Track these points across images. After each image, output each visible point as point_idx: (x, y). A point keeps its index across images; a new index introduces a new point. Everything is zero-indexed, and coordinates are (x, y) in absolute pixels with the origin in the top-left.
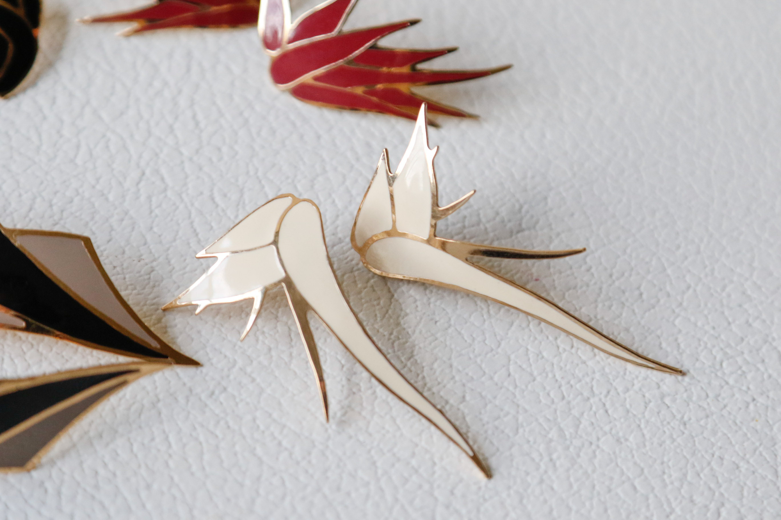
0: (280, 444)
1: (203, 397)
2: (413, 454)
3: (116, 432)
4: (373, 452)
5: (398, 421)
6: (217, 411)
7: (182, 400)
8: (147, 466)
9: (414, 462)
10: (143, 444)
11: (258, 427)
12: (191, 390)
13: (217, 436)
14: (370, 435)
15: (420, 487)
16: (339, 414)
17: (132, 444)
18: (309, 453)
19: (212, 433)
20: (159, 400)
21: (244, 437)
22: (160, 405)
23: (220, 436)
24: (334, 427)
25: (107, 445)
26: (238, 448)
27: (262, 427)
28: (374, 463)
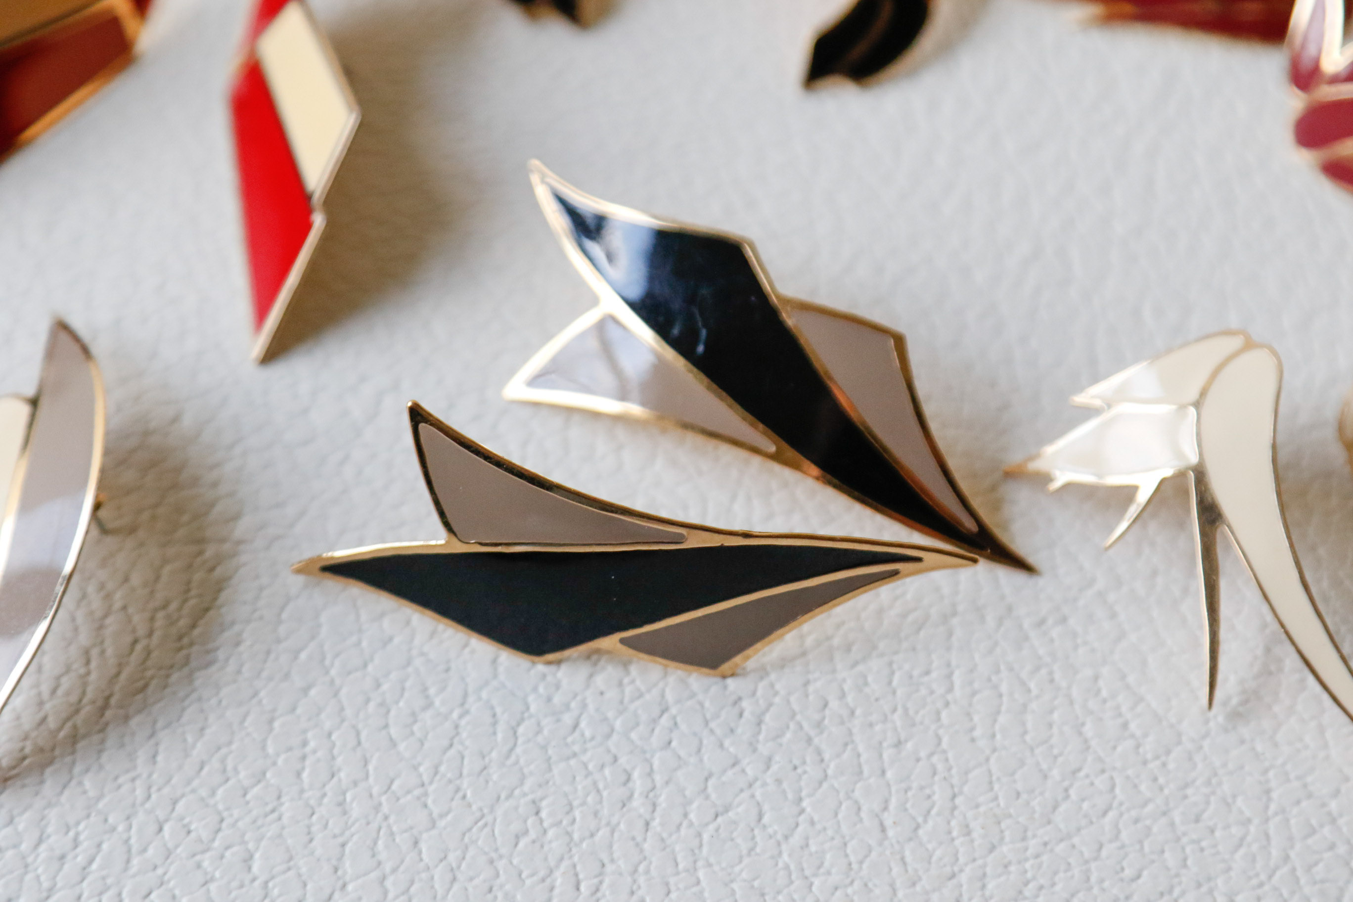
0: (1125, 726)
1: (1026, 624)
2: (1336, 793)
3: (875, 647)
4: (1271, 774)
5: (1329, 734)
6: (1041, 652)
7: (991, 621)
8: (906, 710)
9: (1333, 805)
10: (911, 677)
11: (1099, 691)
12: (1010, 609)
13: (1029, 691)
14: (1276, 745)
15: (1332, 847)
16: (1235, 701)
17: (893, 673)
18: (1168, 752)
19: (1023, 684)
20: (954, 614)
21: (1071, 703)
22: (955, 621)
23: (1035, 692)
24: (1221, 719)
25: (855, 664)
26: (1056, 716)
27: (1104, 693)
28: (1268, 792)
